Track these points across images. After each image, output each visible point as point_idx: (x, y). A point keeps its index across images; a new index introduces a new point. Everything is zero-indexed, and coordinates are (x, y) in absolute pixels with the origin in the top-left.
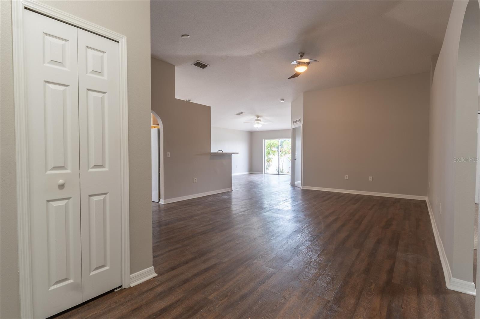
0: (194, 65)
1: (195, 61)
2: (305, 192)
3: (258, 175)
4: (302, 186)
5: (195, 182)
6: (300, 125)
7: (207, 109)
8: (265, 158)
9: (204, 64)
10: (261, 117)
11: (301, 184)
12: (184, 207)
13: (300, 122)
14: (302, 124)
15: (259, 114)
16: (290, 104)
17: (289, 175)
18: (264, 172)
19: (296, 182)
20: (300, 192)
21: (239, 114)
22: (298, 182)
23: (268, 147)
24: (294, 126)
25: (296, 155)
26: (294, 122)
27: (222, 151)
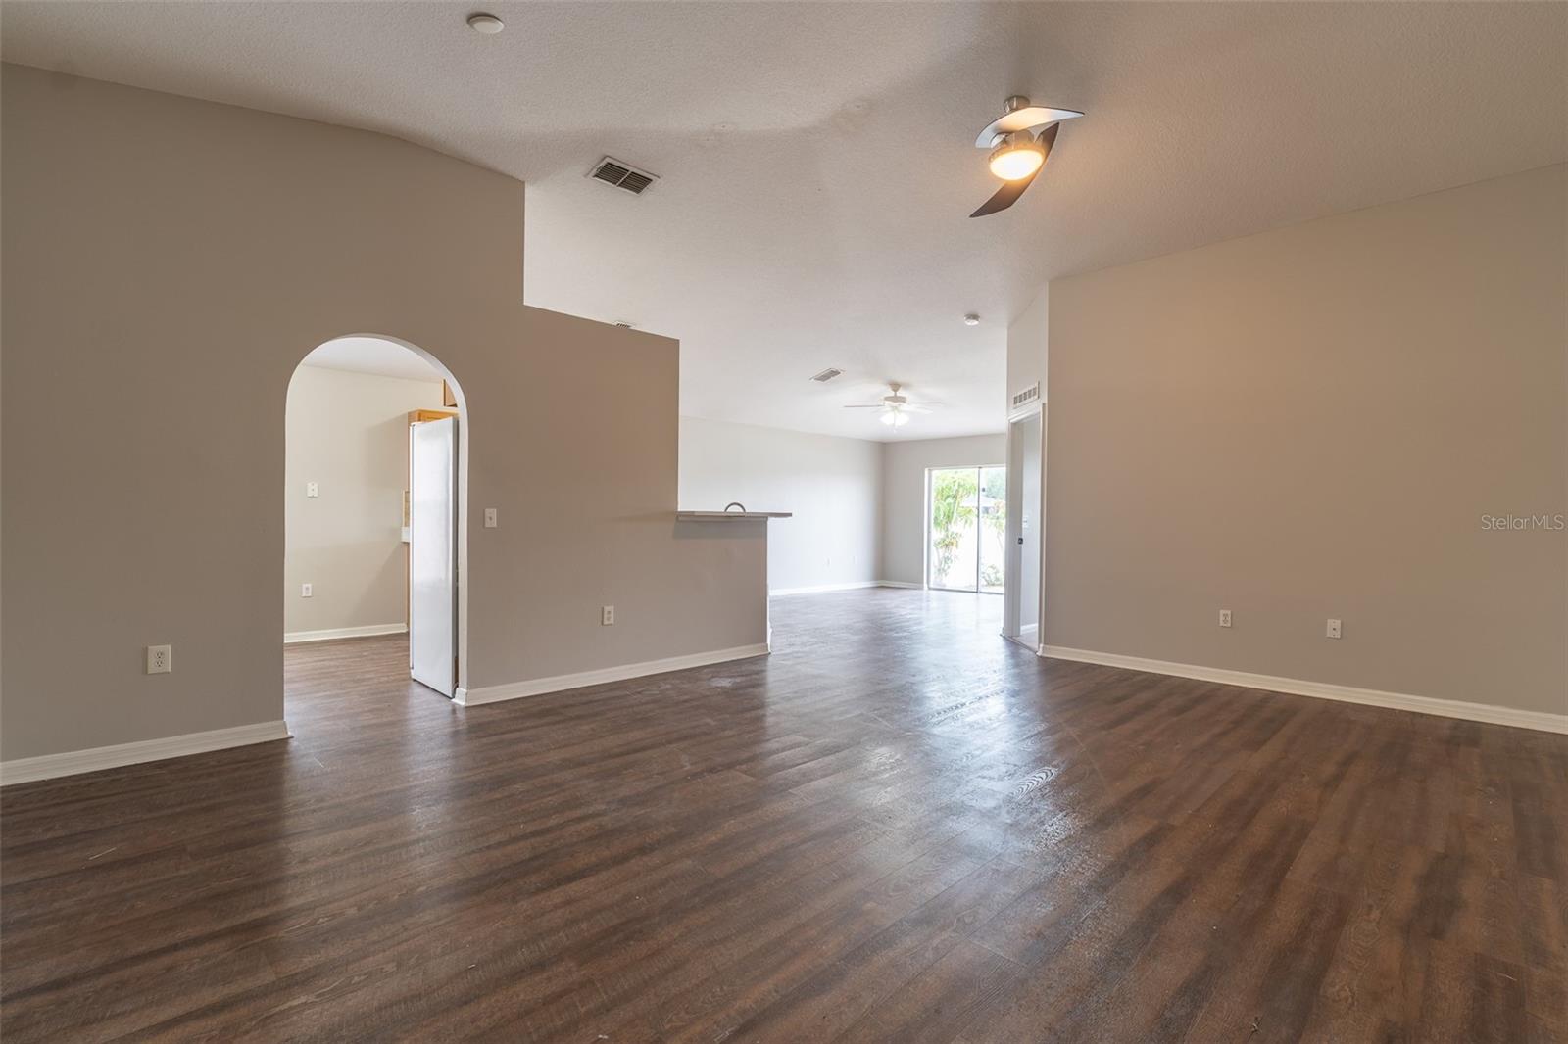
0: (596, 176)
1: (594, 162)
2: (1052, 670)
3: (901, 592)
4: (1041, 646)
5: (606, 622)
6: (1034, 408)
7: (666, 350)
8: (929, 532)
9: (635, 171)
10: (907, 386)
11: (1037, 635)
12: (528, 724)
13: (1036, 397)
14: (1044, 404)
15: (899, 379)
16: (1002, 335)
17: (1001, 594)
18: (928, 582)
19: (1023, 628)
20: (1034, 669)
21: (824, 377)
22: (1030, 629)
23: (948, 496)
24: (1018, 415)
25: (1024, 525)
26: (1016, 398)
27: (742, 507)
